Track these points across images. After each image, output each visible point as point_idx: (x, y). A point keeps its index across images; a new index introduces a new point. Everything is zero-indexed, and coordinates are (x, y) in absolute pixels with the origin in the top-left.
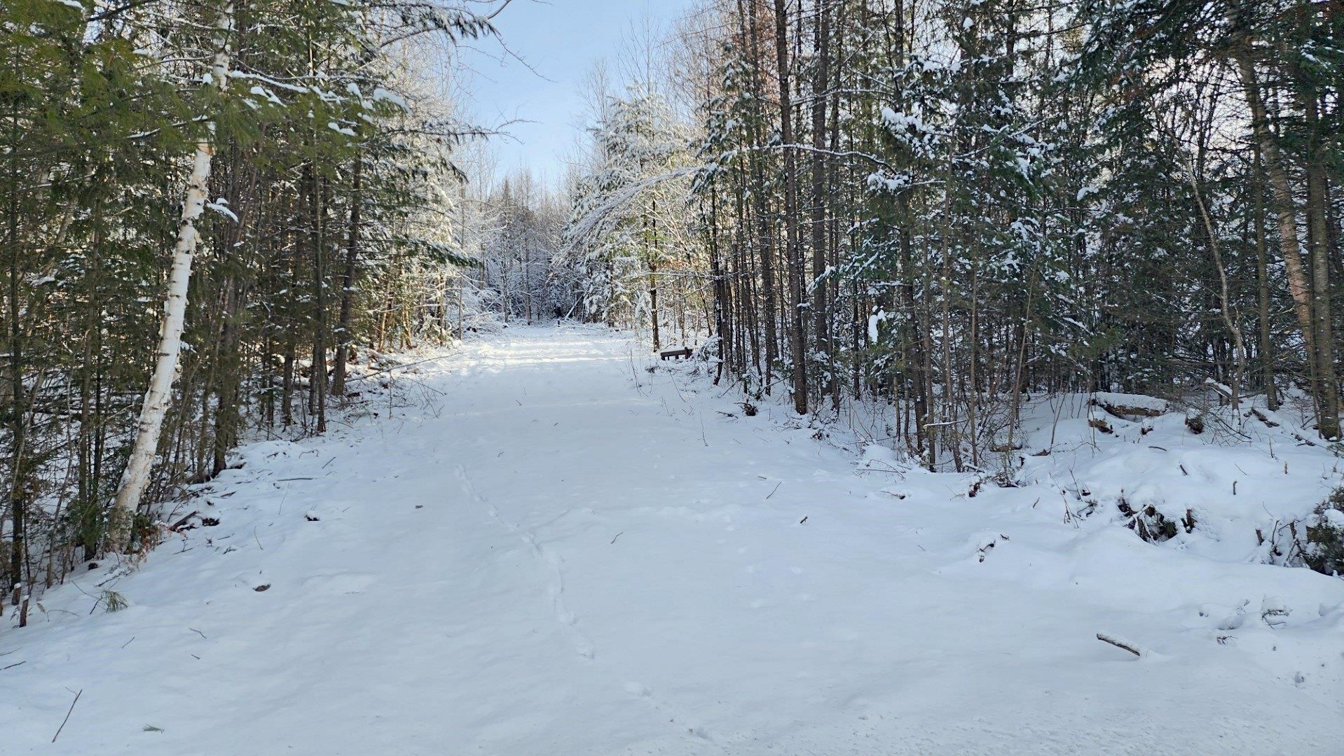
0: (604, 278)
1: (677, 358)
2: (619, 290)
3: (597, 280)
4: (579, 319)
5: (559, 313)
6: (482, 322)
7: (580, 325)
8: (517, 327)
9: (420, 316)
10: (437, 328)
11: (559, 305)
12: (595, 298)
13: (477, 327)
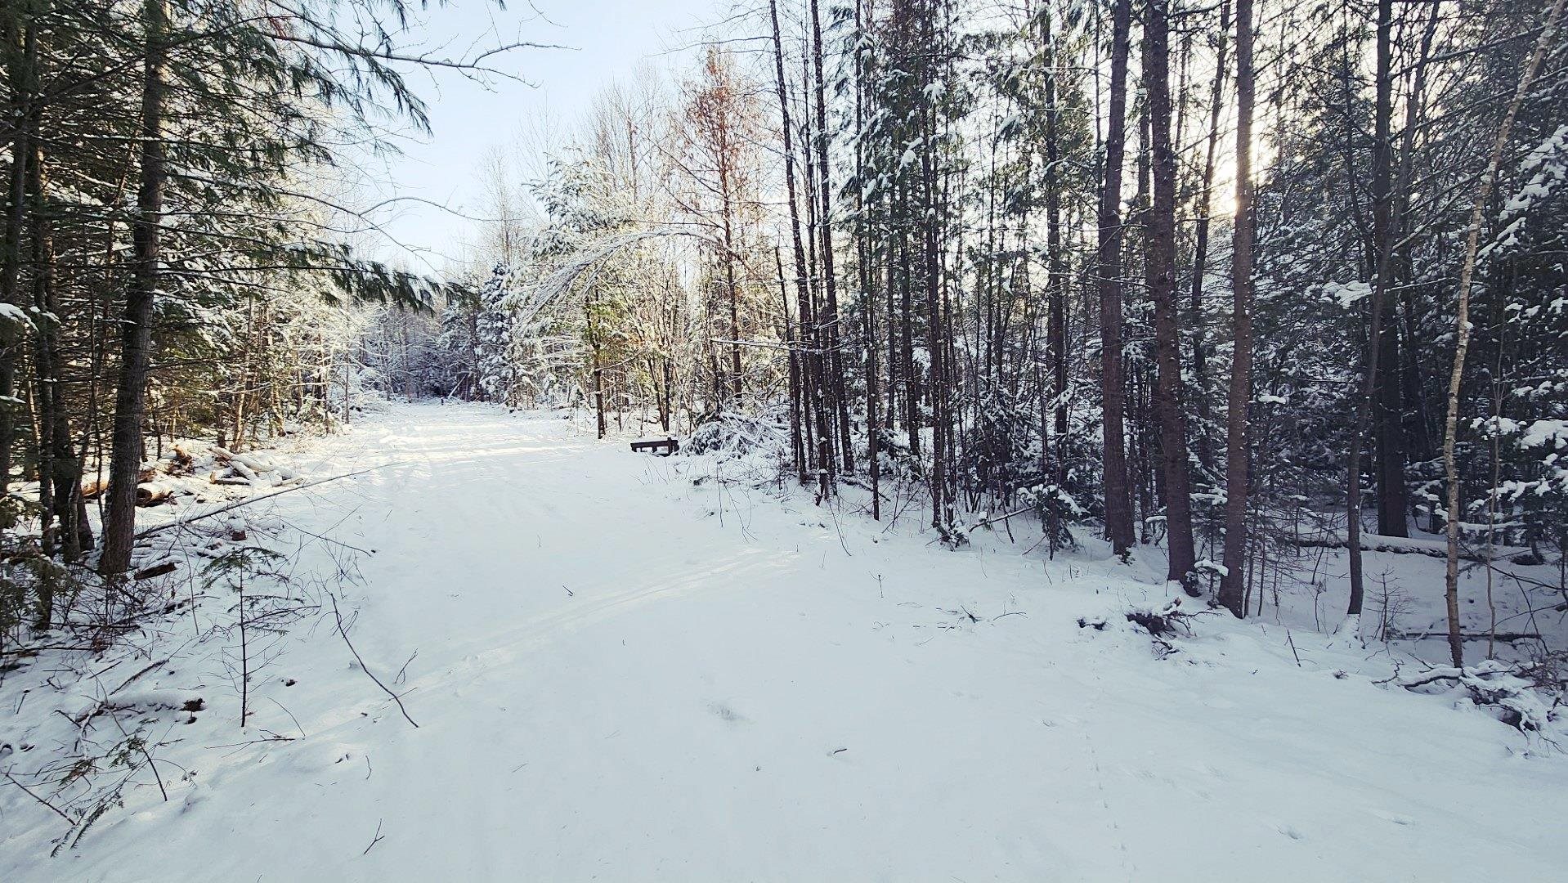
0: (501, 360)
1: (655, 450)
2: (521, 372)
3: (494, 361)
4: (463, 398)
5: (440, 392)
6: (367, 402)
7: (464, 404)
8: (400, 407)
9: (296, 396)
10: (321, 411)
11: (437, 385)
12: (491, 378)
13: (362, 406)
